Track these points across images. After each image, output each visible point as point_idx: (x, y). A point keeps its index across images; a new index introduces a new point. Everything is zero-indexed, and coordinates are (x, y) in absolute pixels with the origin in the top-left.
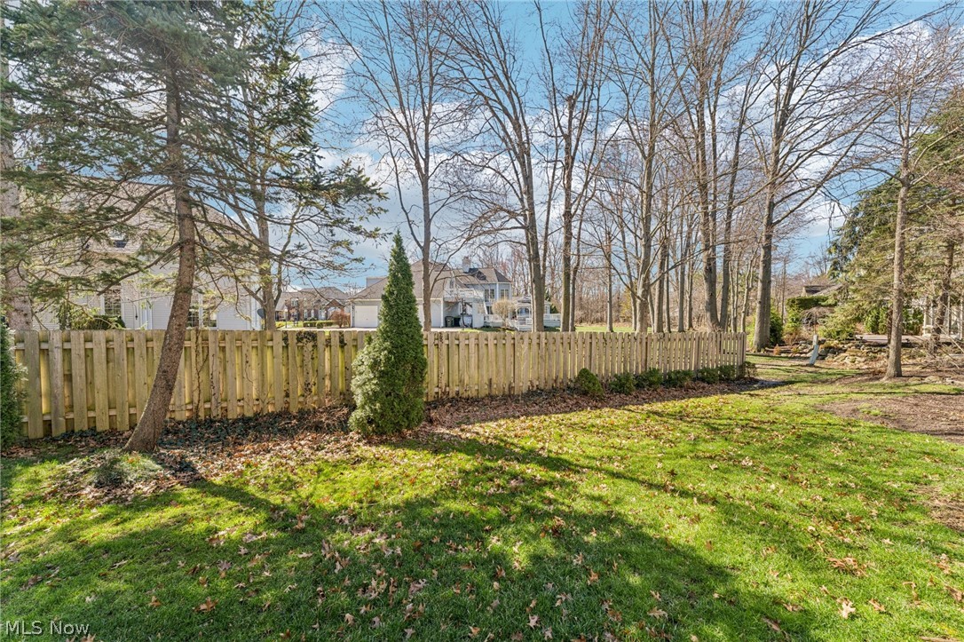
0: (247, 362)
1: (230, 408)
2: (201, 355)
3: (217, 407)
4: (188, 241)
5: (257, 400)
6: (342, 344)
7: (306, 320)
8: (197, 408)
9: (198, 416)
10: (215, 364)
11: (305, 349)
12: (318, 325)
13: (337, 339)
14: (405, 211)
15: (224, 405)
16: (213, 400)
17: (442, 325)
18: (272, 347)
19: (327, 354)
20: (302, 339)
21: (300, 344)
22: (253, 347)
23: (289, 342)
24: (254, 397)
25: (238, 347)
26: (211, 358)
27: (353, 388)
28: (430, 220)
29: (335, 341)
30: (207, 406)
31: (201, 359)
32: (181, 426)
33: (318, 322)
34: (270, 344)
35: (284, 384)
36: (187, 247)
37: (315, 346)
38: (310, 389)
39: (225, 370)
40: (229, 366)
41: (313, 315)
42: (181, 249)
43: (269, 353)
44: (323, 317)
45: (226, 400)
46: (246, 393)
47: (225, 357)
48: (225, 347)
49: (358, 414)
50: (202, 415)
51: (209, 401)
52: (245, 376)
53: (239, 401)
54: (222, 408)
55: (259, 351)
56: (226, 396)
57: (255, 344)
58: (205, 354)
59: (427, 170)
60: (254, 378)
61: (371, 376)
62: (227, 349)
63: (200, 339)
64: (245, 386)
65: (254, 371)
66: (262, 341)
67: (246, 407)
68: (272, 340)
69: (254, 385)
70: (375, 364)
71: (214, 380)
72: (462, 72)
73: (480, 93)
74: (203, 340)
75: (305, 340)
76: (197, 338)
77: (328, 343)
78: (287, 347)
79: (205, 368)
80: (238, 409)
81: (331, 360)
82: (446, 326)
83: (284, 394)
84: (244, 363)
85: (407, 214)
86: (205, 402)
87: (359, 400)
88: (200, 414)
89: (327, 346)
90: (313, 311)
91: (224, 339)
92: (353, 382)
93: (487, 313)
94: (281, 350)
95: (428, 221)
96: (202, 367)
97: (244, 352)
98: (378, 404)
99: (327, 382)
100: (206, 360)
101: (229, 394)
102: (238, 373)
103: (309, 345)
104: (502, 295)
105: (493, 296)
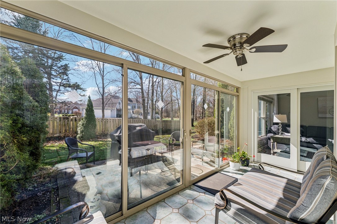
0: (49, 124)
6: (76, 120)
7: (63, 113)
11: (65, 121)
12: (69, 115)
17: (116, 117)
19: (71, 123)
20: (65, 119)
23: (61, 119)
24: (51, 132)
27: (78, 130)
28: (104, 88)
29: (74, 120)
33: (68, 115)
34: (56, 120)
35: (59, 130)
37: (68, 121)
38: (66, 131)
41: (66, 112)
43: (55, 122)
44: (71, 113)
49: (78, 136)
57: (51, 120)
59: (103, 74)
61: (82, 127)
64: (49, 130)
65: (51, 126)
66: (54, 119)
69: (51, 129)
70: (83, 125)
77: (72, 120)
82: (117, 117)
83: (59, 132)
85: (98, 85)
87: (79, 132)
90: (66, 110)
92: (78, 129)
93: (132, 113)
94: (59, 122)
98: (83, 133)
99: (71, 129)
103: (67, 120)
104: (138, 108)
105: (135, 108)
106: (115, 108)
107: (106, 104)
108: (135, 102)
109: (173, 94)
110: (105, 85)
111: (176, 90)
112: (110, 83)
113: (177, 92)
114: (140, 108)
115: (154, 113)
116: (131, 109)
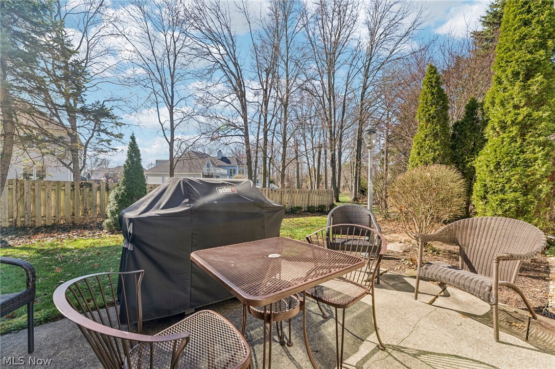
0: (48, 197)
1: (37, 221)
2: (19, 193)
3: (29, 220)
4: (9, 133)
5: (54, 217)
6: (108, 189)
8: (16, 221)
9: (16, 224)
10: (28, 198)
11: (85, 191)
13: (105, 187)
14: (161, 123)
15: (33, 219)
16: (26, 216)
18: (64, 190)
19: (98, 194)
20: (83, 186)
21: (81, 189)
22: (52, 190)
23: (75, 187)
24: (53, 215)
25: (43, 189)
26: (25, 194)
27: (107, 209)
28: (174, 129)
30: (23, 219)
31: (19, 195)
32: (5, 229)
34: (63, 188)
35: (72, 209)
36: (8, 137)
37: (91, 190)
38: (87, 212)
39: (34, 201)
40: (37, 199)
42: (5, 137)
43: (62, 193)
45: (35, 217)
46: (47, 213)
47: (34, 194)
48: (34, 189)
49: (107, 221)
50: (19, 224)
51: (24, 217)
52: (47, 204)
53: (43, 217)
54: (32, 221)
55: (56, 192)
56: (35, 214)
58: (22, 192)
59: (172, 102)
60: (53, 205)
61: (115, 202)
62: (36, 190)
63: (19, 185)
64: (47, 209)
65: (52, 202)
66: (58, 186)
67: (47, 220)
68: (64, 186)
69: (53, 209)
70: (117, 197)
71: (27, 206)
72: (208, 49)
73: (218, 62)
74: (21, 185)
75: (85, 186)
76: (17, 184)
77: (99, 188)
78: (74, 190)
79: (22, 200)
80: (42, 222)
81: (100, 197)
83: (71, 214)
84: (47, 197)
85: (162, 125)
86: (21, 218)
87: (109, 214)
88: (17, 223)
89: (98, 190)
91: (34, 185)
94: (70, 191)
95: (172, 130)
96: (20, 199)
97: (47, 192)
98: (117, 215)
99: (98, 209)
100: (22, 195)
101: (37, 214)
102: (42, 202)
103: (88, 189)
104: (239, 172)
105: (234, 173)
106: (201, 174)
107: (178, 161)
108: (234, 162)
109: (299, 148)
110: (175, 123)
111: (305, 141)
112: (184, 119)
113: (305, 144)
114: (243, 173)
115: (267, 181)
116: (228, 175)
